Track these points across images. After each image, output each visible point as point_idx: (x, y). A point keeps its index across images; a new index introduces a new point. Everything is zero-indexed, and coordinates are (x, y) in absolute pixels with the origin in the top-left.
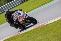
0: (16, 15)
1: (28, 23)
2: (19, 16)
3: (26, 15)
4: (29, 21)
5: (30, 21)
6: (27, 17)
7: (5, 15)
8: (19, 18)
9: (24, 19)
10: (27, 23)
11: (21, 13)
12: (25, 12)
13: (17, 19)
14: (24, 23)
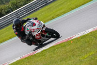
0: (28, 26)
1: (47, 37)
2: (32, 28)
3: (42, 26)
4: (47, 34)
5: (49, 34)
6: (44, 29)
7: (13, 26)
8: (32, 31)
9: (40, 32)
10: (45, 38)
11: (36, 23)
12: (42, 22)
13: (30, 32)
14: (41, 38)
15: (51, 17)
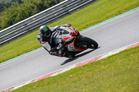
15: (117, 11)
